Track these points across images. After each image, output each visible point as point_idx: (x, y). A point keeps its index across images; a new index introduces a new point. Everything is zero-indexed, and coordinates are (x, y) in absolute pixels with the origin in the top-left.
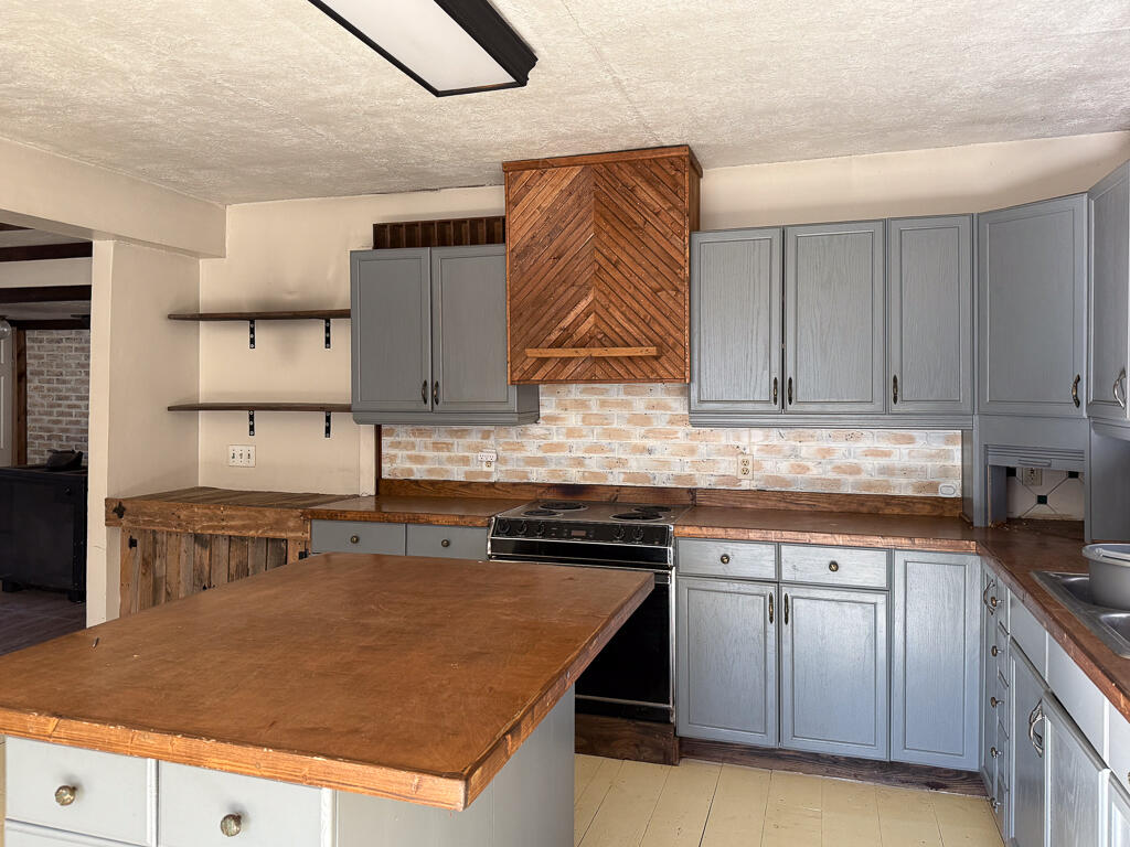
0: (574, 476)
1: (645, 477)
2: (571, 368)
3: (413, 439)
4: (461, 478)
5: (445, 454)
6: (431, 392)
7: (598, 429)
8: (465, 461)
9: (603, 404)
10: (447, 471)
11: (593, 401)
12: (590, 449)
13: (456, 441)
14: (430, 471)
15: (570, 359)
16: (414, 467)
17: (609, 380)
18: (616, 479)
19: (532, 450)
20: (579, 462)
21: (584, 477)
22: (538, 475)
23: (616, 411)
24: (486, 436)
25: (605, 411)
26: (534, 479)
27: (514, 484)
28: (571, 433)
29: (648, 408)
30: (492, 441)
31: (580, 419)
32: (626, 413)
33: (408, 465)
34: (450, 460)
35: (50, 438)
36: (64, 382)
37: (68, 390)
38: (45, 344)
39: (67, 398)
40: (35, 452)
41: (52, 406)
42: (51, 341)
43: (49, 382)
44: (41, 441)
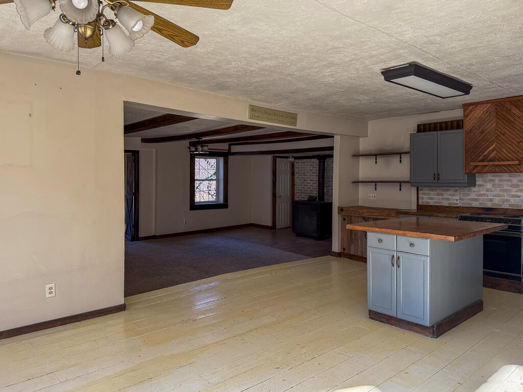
0: (489, 205)
1: (517, 205)
2: (487, 168)
3: (429, 192)
4: (447, 205)
5: (441, 197)
6: (437, 177)
7: (498, 189)
8: (448, 199)
9: (500, 180)
10: (442, 203)
11: (497, 179)
12: (495, 196)
13: (445, 193)
14: (436, 202)
15: (486, 166)
16: (430, 201)
17: (502, 172)
18: (506, 206)
19: (473, 196)
20: (491, 200)
21: (492, 205)
22: (475, 204)
23: (505, 183)
24: (456, 191)
25: (501, 183)
26: (474, 205)
27: (466, 207)
28: (488, 190)
29: (518, 182)
30: (458, 193)
31: (491, 185)
32: (509, 183)
33: (428, 200)
34: (443, 199)
35: (301, 193)
36: (306, 175)
37: (307, 178)
38: (300, 164)
39: (307, 180)
40: (297, 197)
41: (302, 183)
42: (302, 163)
43: (301, 175)
44: (299, 194)
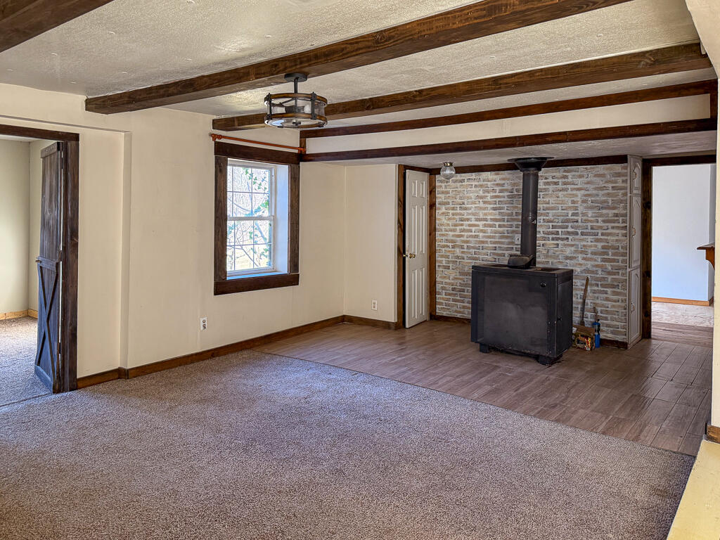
36: (466, 209)
38: (450, 183)
42: (456, 182)
44: (448, 249)
